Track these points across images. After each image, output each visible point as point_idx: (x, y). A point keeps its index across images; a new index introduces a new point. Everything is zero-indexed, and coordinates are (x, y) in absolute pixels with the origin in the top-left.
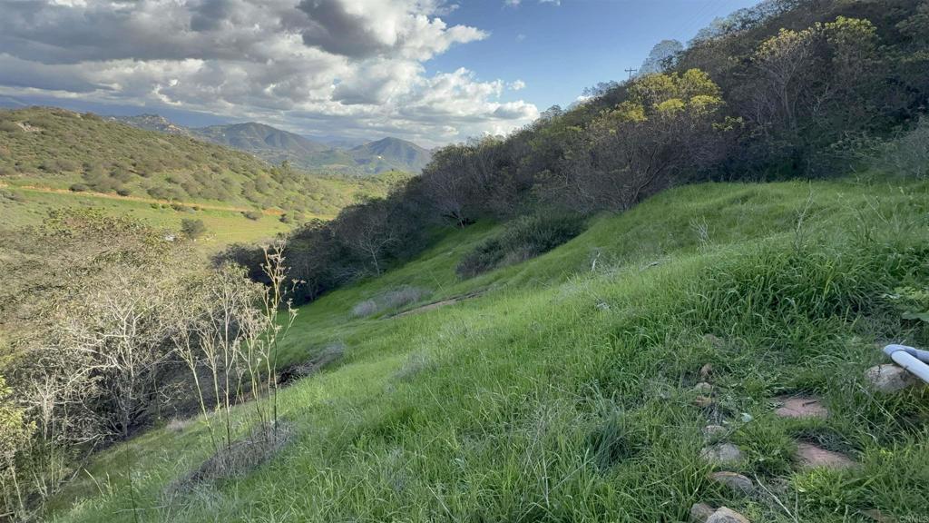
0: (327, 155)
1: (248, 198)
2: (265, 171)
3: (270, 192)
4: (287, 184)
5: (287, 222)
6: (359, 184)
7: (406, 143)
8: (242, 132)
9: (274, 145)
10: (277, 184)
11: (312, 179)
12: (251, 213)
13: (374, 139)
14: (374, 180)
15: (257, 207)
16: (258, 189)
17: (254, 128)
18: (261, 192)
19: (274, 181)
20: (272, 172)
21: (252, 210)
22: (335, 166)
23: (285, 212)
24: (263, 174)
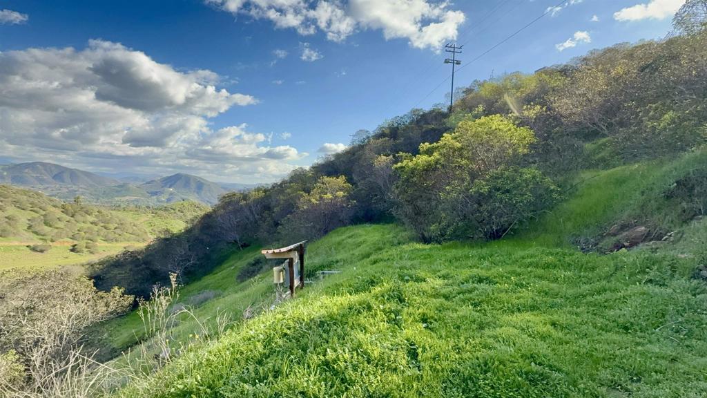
0: (119, 189)
1: (36, 233)
2: (55, 206)
3: (60, 225)
4: (78, 217)
5: (78, 252)
6: (153, 213)
7: (195, 178)
8: (26, 171)
9: (63, 182)
10: (68, 218)
11: (104, 211)
12: (37, 246)
13: (166, 175)
14: (166, 209)
15: (45, 240)
16: (46, 223)
17: (40, 167)
18: (50, 226)
19: (64, 215)
20: (63, 207)
21: (40, 243)
22: (127, 198)
23: (76, 242)
24: (53, 209)
